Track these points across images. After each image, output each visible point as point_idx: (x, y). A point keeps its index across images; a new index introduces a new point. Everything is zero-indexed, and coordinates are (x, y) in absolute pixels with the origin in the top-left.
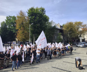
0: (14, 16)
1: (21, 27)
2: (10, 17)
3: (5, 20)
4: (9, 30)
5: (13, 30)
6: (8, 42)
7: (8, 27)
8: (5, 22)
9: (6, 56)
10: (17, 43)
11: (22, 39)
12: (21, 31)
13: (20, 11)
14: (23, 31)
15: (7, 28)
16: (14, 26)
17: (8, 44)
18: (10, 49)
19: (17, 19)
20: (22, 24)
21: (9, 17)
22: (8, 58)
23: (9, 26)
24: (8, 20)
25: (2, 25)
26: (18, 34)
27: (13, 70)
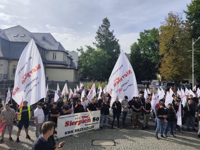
0: (154, 29)
1: (169, 49)
2: (146, 31)
3: (138, 40)
4: (145, 57)
5: (153, 58)
6: (142, 82)
7: (142, 52)
8: (137, 43)
9: (143, 107)
10: (160, 85)
11: (172, 77)
12: (170, 58)
13: (169, 14)
14: (174, 57)
15: (140, 55)
16: (153, 48)
17: (142, 85)
18: (149, 95)
19: (160, 33)
20: (173, 41)
21: (144, 32)
22: (147, 111)
23: (144, 49)
24: (143, 39)
25: (132, 50)
26: (163, 65)
27: (157, 137)
